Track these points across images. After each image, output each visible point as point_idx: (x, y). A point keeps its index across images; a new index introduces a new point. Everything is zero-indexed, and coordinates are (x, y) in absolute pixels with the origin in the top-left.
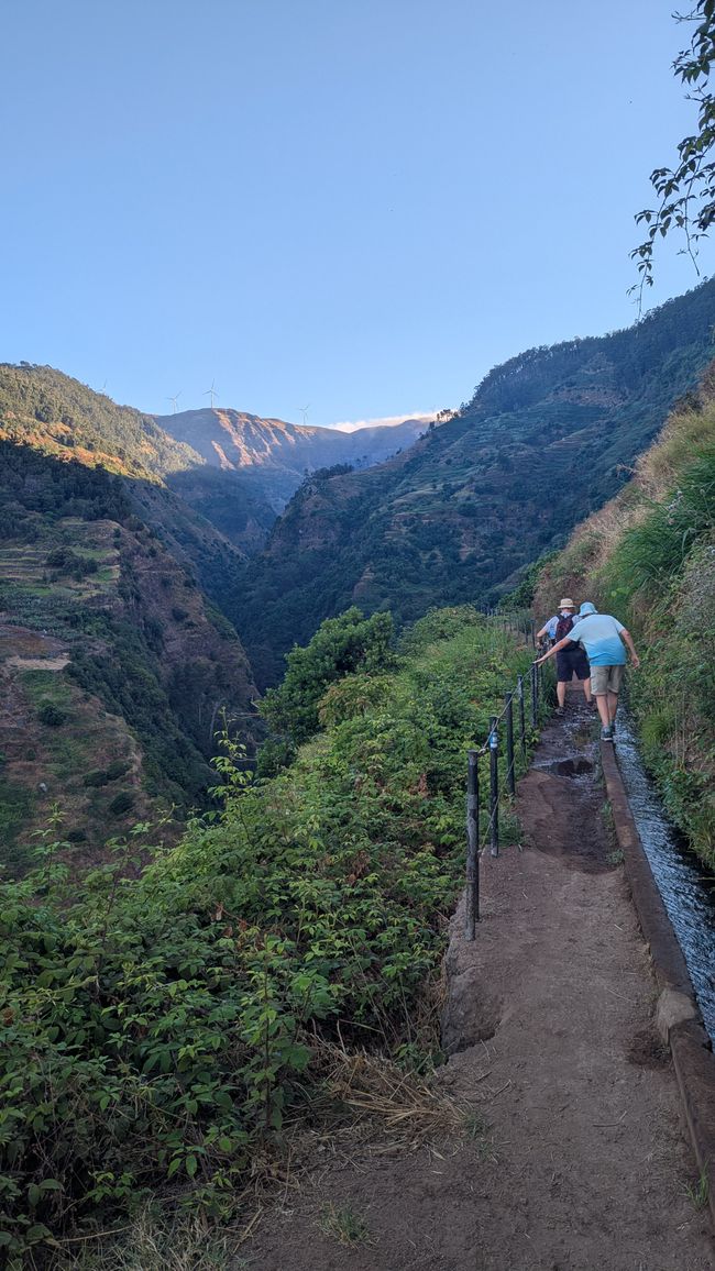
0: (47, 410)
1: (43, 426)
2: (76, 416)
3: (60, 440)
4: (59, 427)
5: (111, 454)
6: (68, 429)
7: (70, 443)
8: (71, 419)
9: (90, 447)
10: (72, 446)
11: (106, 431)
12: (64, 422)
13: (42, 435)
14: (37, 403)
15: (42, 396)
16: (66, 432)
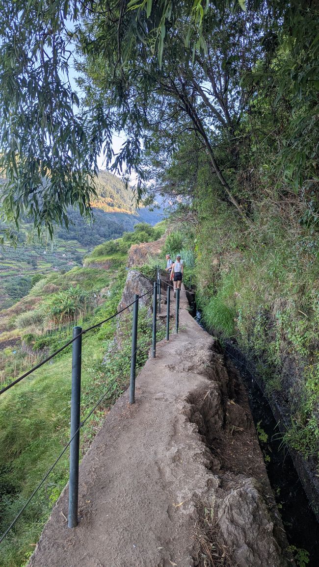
0: (105, 193)
1: (103, 199)
2: (116, 196)
3: (109, 204)
4: (109, 199)
5: (127, 210)
6: (112, 200)
7: (112, 206)
8: (113, 196)
9: (119, 207)
10: (113, 207)
11: (125, 198)
12: (111, 197)
13: (103, 202)
14: (101, 190)
15: (104, 188)
16: (111, 201)
